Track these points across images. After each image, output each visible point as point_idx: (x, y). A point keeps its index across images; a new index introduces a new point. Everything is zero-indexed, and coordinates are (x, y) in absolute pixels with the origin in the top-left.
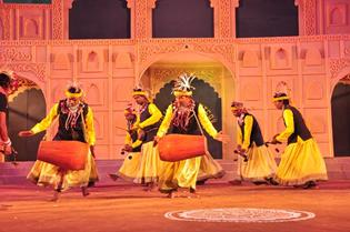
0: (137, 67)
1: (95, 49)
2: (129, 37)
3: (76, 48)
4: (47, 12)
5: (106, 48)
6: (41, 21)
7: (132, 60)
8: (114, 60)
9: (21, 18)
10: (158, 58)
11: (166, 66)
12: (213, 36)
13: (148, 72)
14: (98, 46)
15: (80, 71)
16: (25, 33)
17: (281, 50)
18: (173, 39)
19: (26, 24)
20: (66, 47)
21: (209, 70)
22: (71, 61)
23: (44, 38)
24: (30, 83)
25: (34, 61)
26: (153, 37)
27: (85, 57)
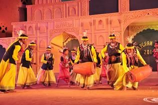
0: (122, 26)
1: (101, 19)
2: (118, 12)
3: (93, 19)
4: (80, 3)
5: (107, 18)
6: (77, 7)
7: (120, 23)
8: (111, 24)
9: (69, 7)
10: (133, 21)
11: (137, 25)
13: (128, 28)
14: (103, 17)
15: (95, 30)
16: (70, 14)
18: (141, 11)
19: (70, 10)
20: (88, 19)
22: (91, 25)
23: (78, 16)
24: (73, 37)
25: (74, 27)
26: (130, 10)
27: (97, 23)
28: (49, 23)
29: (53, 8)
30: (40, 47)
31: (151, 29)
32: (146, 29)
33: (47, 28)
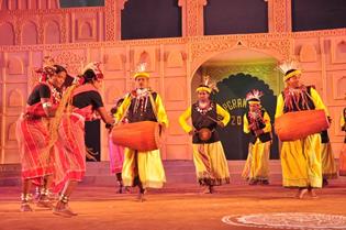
0: (189, 65)
1: (146, 49)
2: (181, 36)
3: (128, 48)
4: (101, 14)
5: (158, 47)
6: (94, 22)
7: (184, 59)
9: (76, 22)
11: (219, 64)
12: (267, 31)
13: (201, 71)
14: (150, 45)
16: (80, 36)
17: (343, 43)
18: (226, 36)
19: (80, 27)
20: (119, 48)
21: (263, 66)
22: (124, 61)
23: (98, 40)
26: (205, 34)
27: (137, 57)
28: (31, 53)
29: (42, 22)
30: (8, 106)
31: (246, 73)
32: (235, 74)
33: (27, 65)
